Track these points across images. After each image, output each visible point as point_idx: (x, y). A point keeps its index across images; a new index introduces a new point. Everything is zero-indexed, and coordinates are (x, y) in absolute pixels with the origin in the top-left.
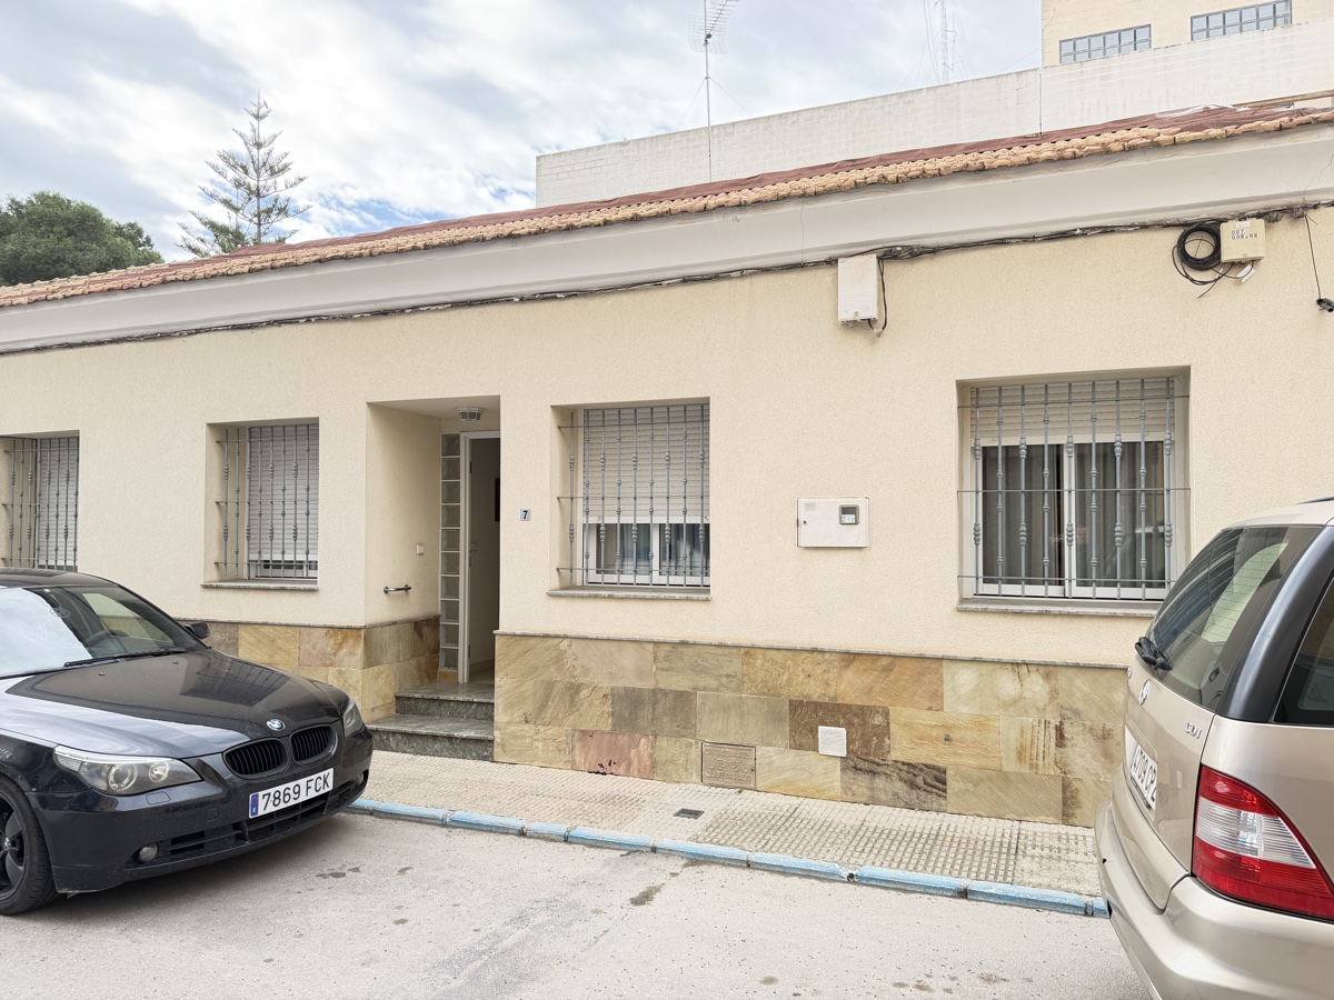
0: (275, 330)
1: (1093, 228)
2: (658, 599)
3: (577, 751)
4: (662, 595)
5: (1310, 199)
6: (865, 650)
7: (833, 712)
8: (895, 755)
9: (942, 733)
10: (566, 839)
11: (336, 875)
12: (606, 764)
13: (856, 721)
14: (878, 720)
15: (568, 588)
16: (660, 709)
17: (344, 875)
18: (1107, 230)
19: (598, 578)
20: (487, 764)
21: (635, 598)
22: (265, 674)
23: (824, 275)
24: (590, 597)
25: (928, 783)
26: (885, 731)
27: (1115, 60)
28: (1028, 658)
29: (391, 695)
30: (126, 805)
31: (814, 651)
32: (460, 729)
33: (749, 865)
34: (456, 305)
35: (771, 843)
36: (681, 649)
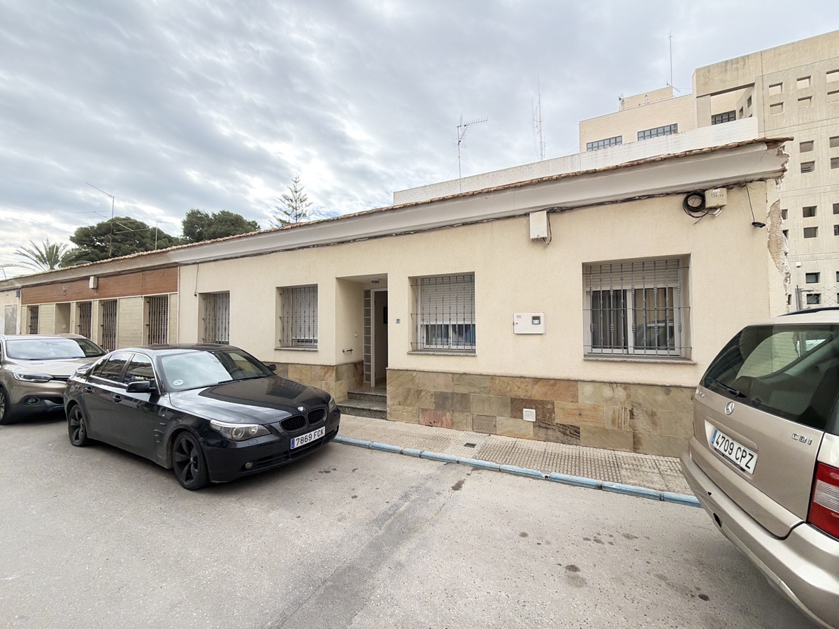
0: (301, 250)
1: (644, 196)
2: (454, 355)
3: (420, 417)
4: (455, 354)
5: (748, 178)
6: (544, 377)
7: (530, 403)
8: (557, 421)
9: (577, 412)
10: (420, 456)
11: (327, 472)
12: (432, 422)
13: (540, 406)
14: (549, 406)
15: (415, 351)
16: (455, 401)
17: (330, 472)
18: (650, 197)
19: (428, 346)
20: (384, 421)
21: (444, 355)
22: (297, 386)
23: (523, 220)
24: (425, 354)
25: (571, 433)
26: (552, 411)
27: (609, 148)
28: (616, 381)
29: (346, 392)
30: (241, 445)
31: (521, 377)
32: (373, 406)
33: (500, 470)
34: (370, 238)
35: (508, 460)
36: (464, 376)
